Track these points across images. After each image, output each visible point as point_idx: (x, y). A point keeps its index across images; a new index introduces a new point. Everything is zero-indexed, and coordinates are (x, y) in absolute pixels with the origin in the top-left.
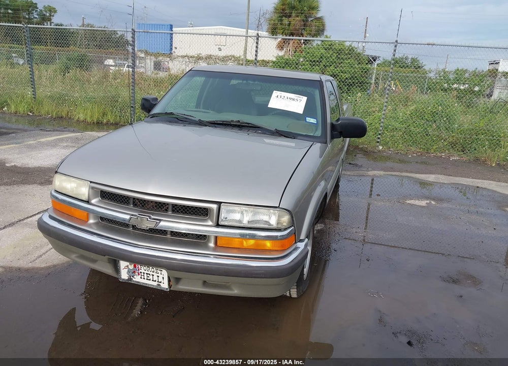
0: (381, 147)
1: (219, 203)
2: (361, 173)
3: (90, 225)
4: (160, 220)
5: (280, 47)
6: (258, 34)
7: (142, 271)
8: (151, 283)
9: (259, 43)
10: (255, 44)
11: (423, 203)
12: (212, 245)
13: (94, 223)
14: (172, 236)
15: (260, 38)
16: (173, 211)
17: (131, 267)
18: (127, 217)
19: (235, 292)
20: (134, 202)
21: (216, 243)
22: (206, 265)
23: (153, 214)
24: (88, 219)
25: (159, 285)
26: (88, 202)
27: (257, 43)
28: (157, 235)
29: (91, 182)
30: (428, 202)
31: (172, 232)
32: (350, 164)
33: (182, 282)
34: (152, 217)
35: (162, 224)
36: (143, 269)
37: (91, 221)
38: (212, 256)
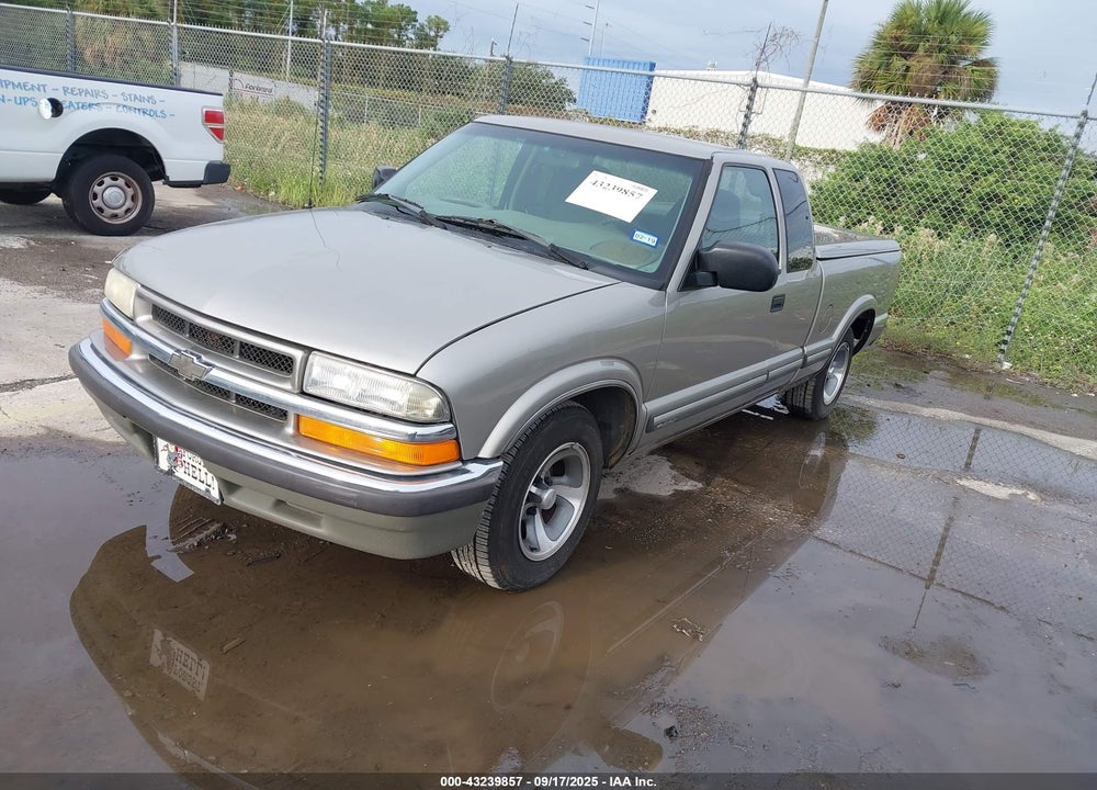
0: (1007, 365)
1: (309, 350)
2: (905, 406)
3: (131, 364)
4: (213, 366)
5: (878, 123)
6: (755, 81)
7: (186, 458)
8: (196, 483)
9: (757, 98)
10: (746, 102)
11: (1002, 492)
12: (290, 430)
13: (141, 361)
14: (238, 402)
15: (759, 89)
16: (241, 354)
17: (172, 448)
18: (171, 351)
19: (322, 531)
20: (191, 331)
21: (297, 427)
22: (280, 469)
23: (206, 353)
24: (130, 351)
25: (207, 491)
26: (131, 320)
27: (751, 99)
28: (213, 395)
29: (143, 286)
30: (1019, 492)
31: (237, 395)
32: (897, 385)
33: (239, 493)
34: (204, 358)
35: (215, 373)
36: (187, 456)
37: (135, 356)
38: (293, 454)
